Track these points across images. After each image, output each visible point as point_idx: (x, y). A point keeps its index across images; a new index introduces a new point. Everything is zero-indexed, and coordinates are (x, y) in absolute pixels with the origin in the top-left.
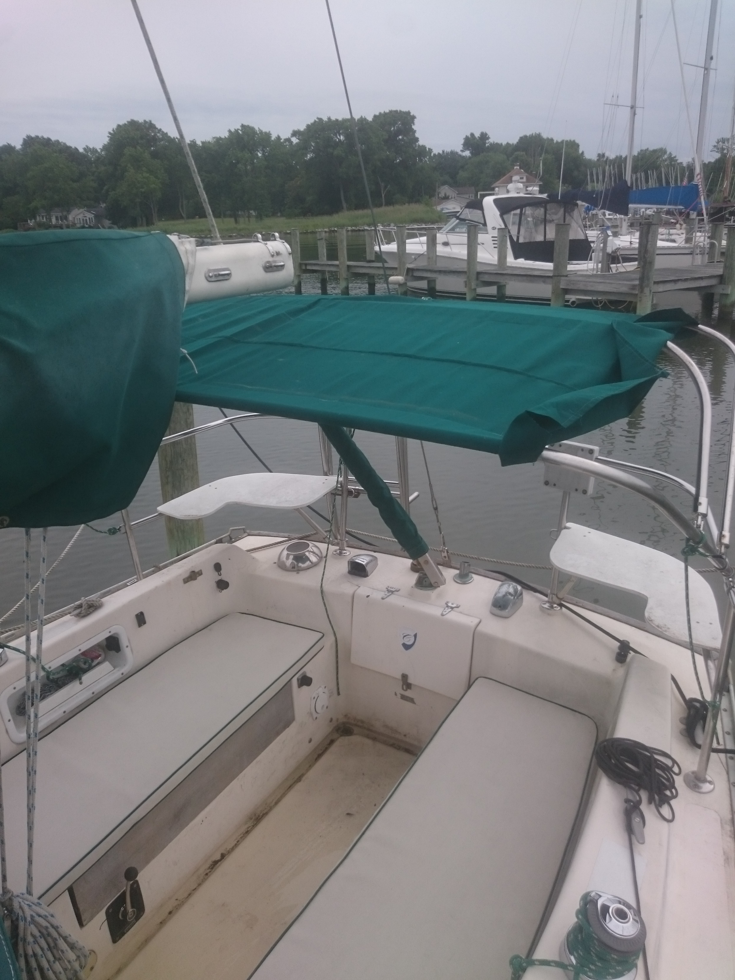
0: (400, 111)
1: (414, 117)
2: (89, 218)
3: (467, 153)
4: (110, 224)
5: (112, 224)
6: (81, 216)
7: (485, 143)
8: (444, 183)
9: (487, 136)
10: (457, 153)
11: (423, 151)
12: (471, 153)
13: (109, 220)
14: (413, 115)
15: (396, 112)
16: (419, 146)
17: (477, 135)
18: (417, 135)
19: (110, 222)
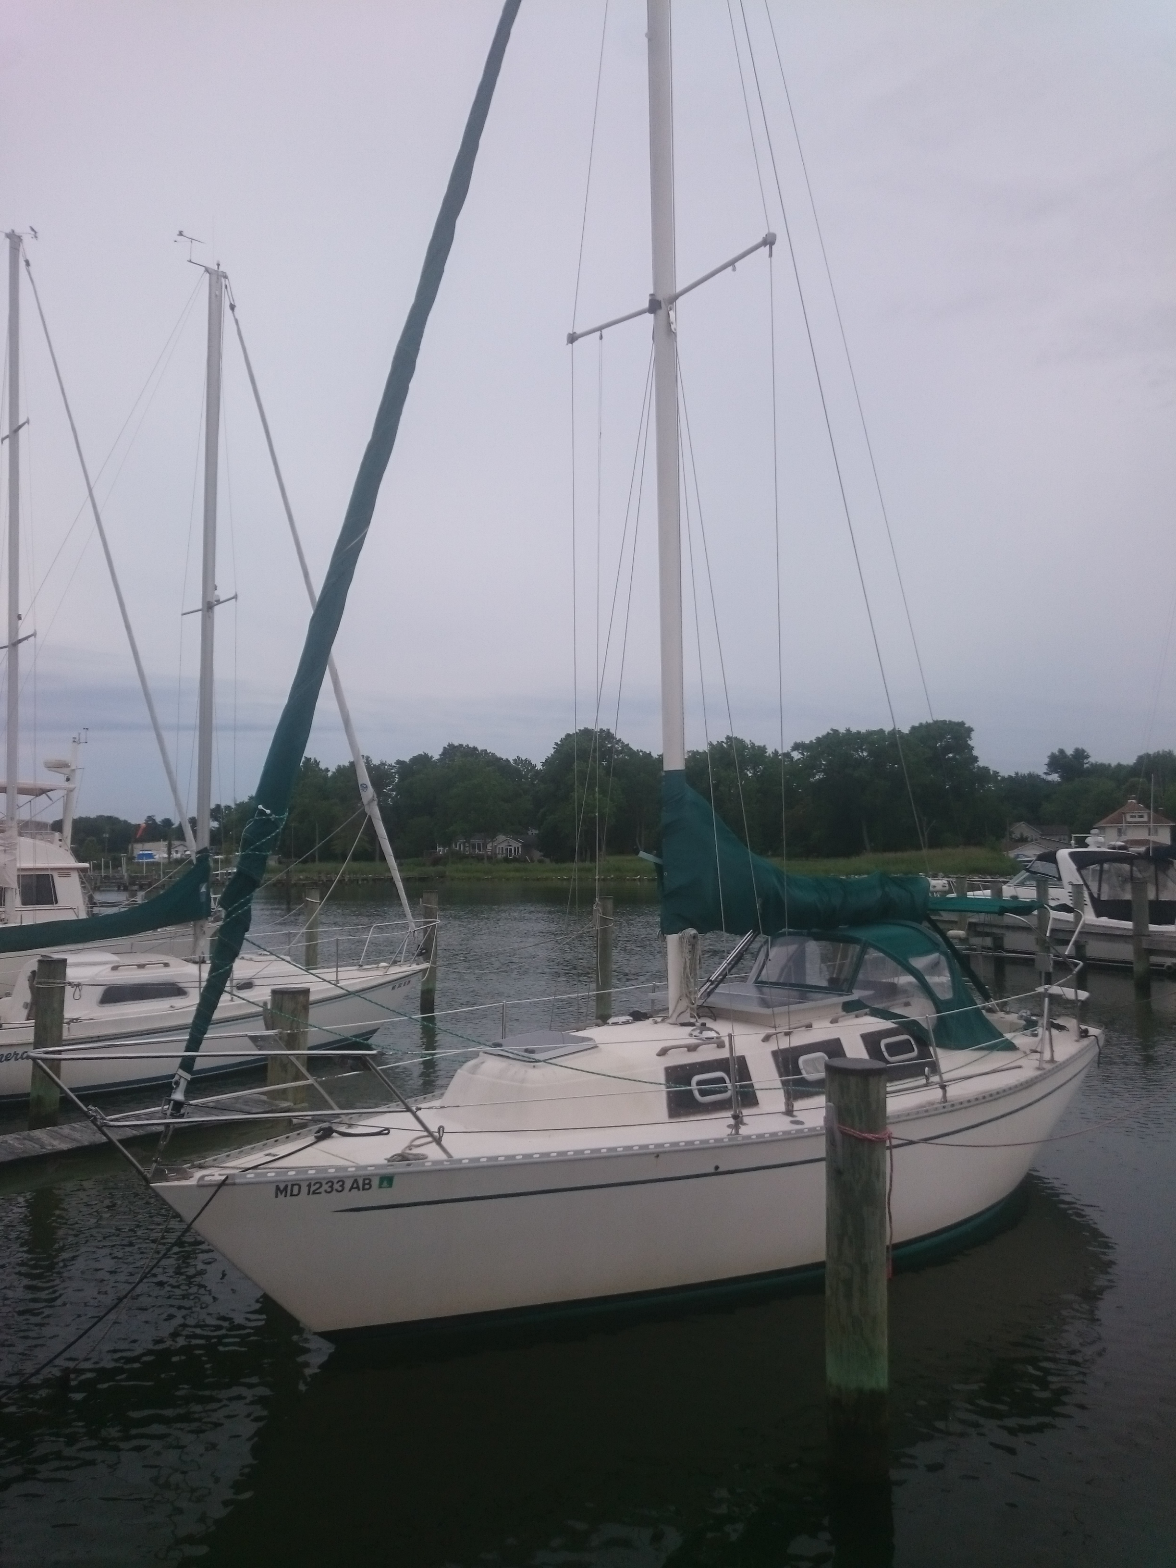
0: (950, 722)
1: (970, 730)
2: (515, 848)
3: (1055, 777)
4: (542, 856)
5: (544, 856)
6: (504, 845)
7: (1083, 764)
8: (1019, 819)
9: (1086, 754)
10: (1038, 776)
11: (985, 775)
12: (1059, 776)
13: (540, 851)
14: (969, 727)
15: (944, 722)
16: (979, 767)
17: (1070, 752)
18: (975, 753)
19: (542, 853)
